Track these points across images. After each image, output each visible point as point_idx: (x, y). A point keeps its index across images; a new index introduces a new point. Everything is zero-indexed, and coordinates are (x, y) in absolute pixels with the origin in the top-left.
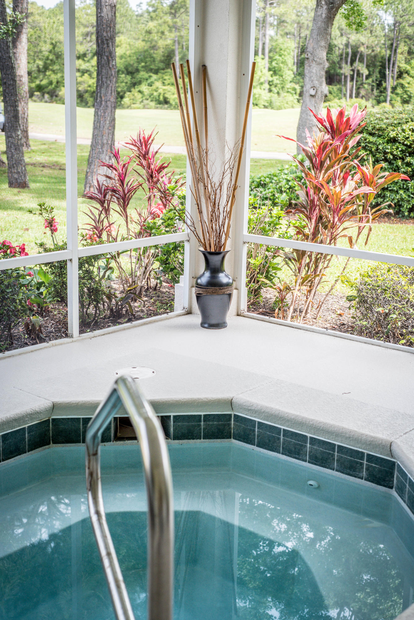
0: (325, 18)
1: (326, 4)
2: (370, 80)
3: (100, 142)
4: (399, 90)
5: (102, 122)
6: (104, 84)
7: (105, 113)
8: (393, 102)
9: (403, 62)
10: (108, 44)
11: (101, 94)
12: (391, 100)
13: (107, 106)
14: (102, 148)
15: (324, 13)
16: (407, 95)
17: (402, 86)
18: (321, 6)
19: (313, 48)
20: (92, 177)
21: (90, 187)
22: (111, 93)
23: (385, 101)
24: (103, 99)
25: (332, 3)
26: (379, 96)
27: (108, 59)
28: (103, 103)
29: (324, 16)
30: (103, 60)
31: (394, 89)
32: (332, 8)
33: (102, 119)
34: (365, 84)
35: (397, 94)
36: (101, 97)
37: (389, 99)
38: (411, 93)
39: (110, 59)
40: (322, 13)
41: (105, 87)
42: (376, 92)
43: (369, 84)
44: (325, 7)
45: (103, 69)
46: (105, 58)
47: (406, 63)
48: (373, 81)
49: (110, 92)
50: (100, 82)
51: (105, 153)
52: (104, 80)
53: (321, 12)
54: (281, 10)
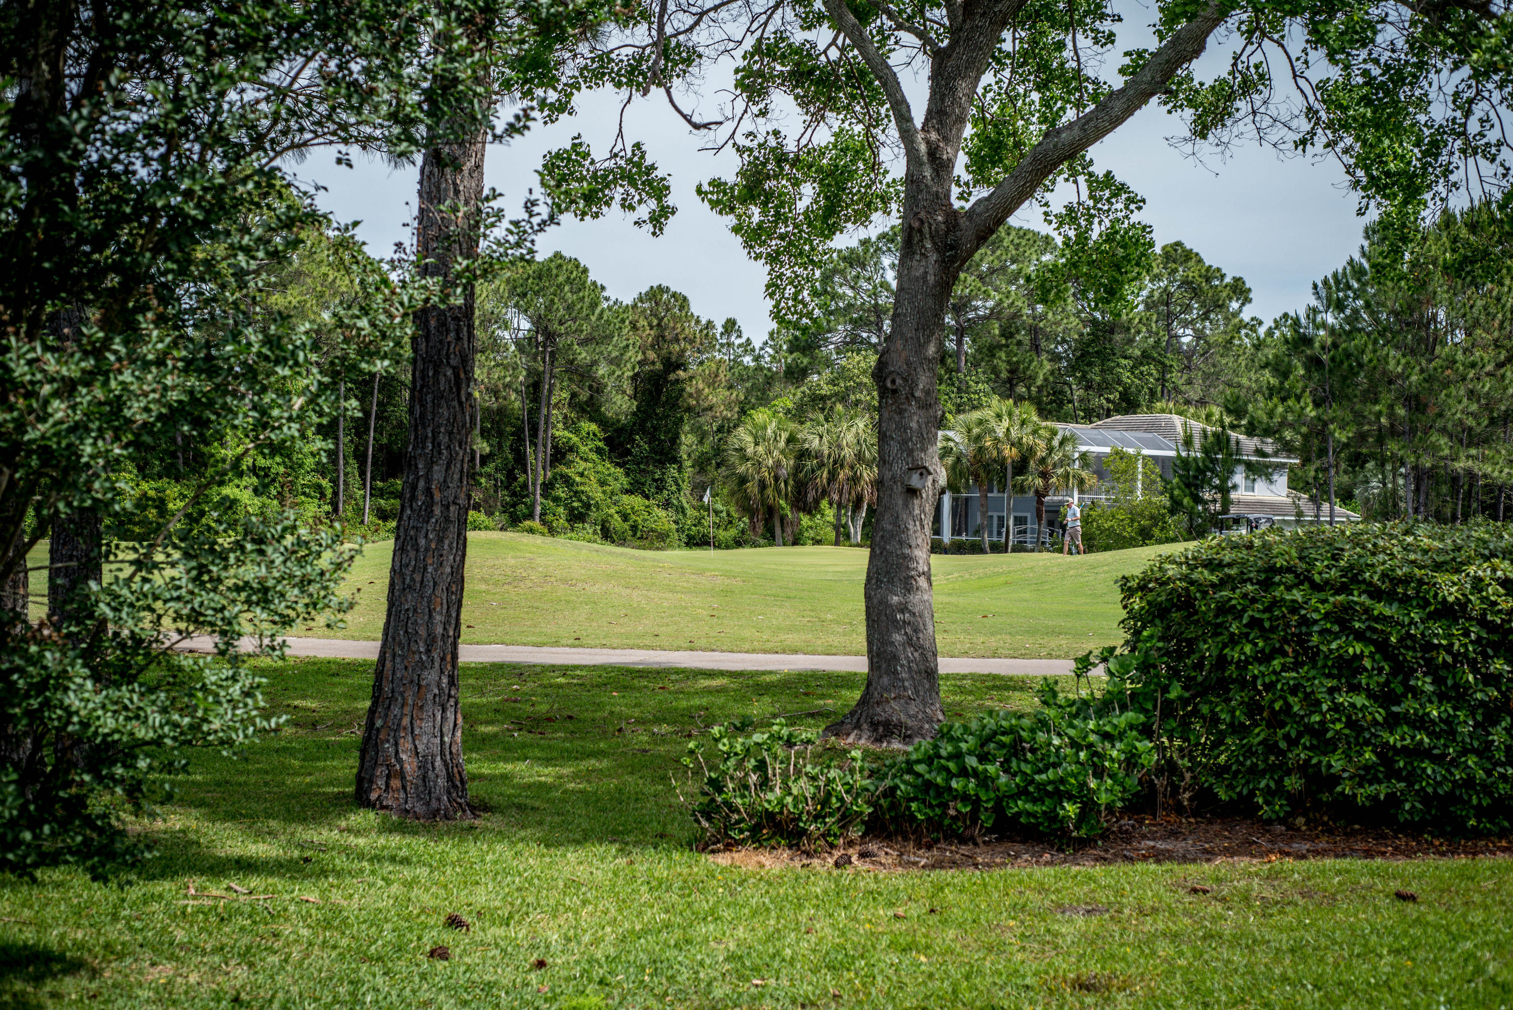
0: (935, 286)
1: (937, 250)
2: (490, 468)
3: (422, 632)
4: (561, 492)
5: (430, 569)
6: (440, 453)
7: (440, 540)
8: (550, 518)
9: (560, 425)
10: (458, 331)
11: (428, 481)
12: (543, 514)
13: (447, 520)
14: (428, 651)
15: (931, 271)
16: (580, 501)
17: (567, 481)
18: (922, 254)
19: (908, 364)
20: (396, 744)
21: (388, 777)
22: (461, 481)
23: (530, 516)
24: (437, 496)
25: (952, 247)
26: (514, 506)
27: (457, 375)
28: (437, 510)
29: (931, 279)
30: (443, 380)
31: (548, 487)
32: (953, 259)
33: (430, 561)
34: (481, 475)
35: (556, 500)
36: (428, 492)
37: (538, 509)
38: (588, 497)
39: (462, 376)
40: (926, 273)
41: (443, 461)
42: (503, 495)
43: (489, 476)
44: (933, 257)
45: (439, 405)
46: (449, 373)
47: (566, 428)
48: (497, 469)
49: (456, 477)
50: (430, 446)
51: (437, 665)
52: (444, 439)
53: (922, 270)
54: (290, 298)
